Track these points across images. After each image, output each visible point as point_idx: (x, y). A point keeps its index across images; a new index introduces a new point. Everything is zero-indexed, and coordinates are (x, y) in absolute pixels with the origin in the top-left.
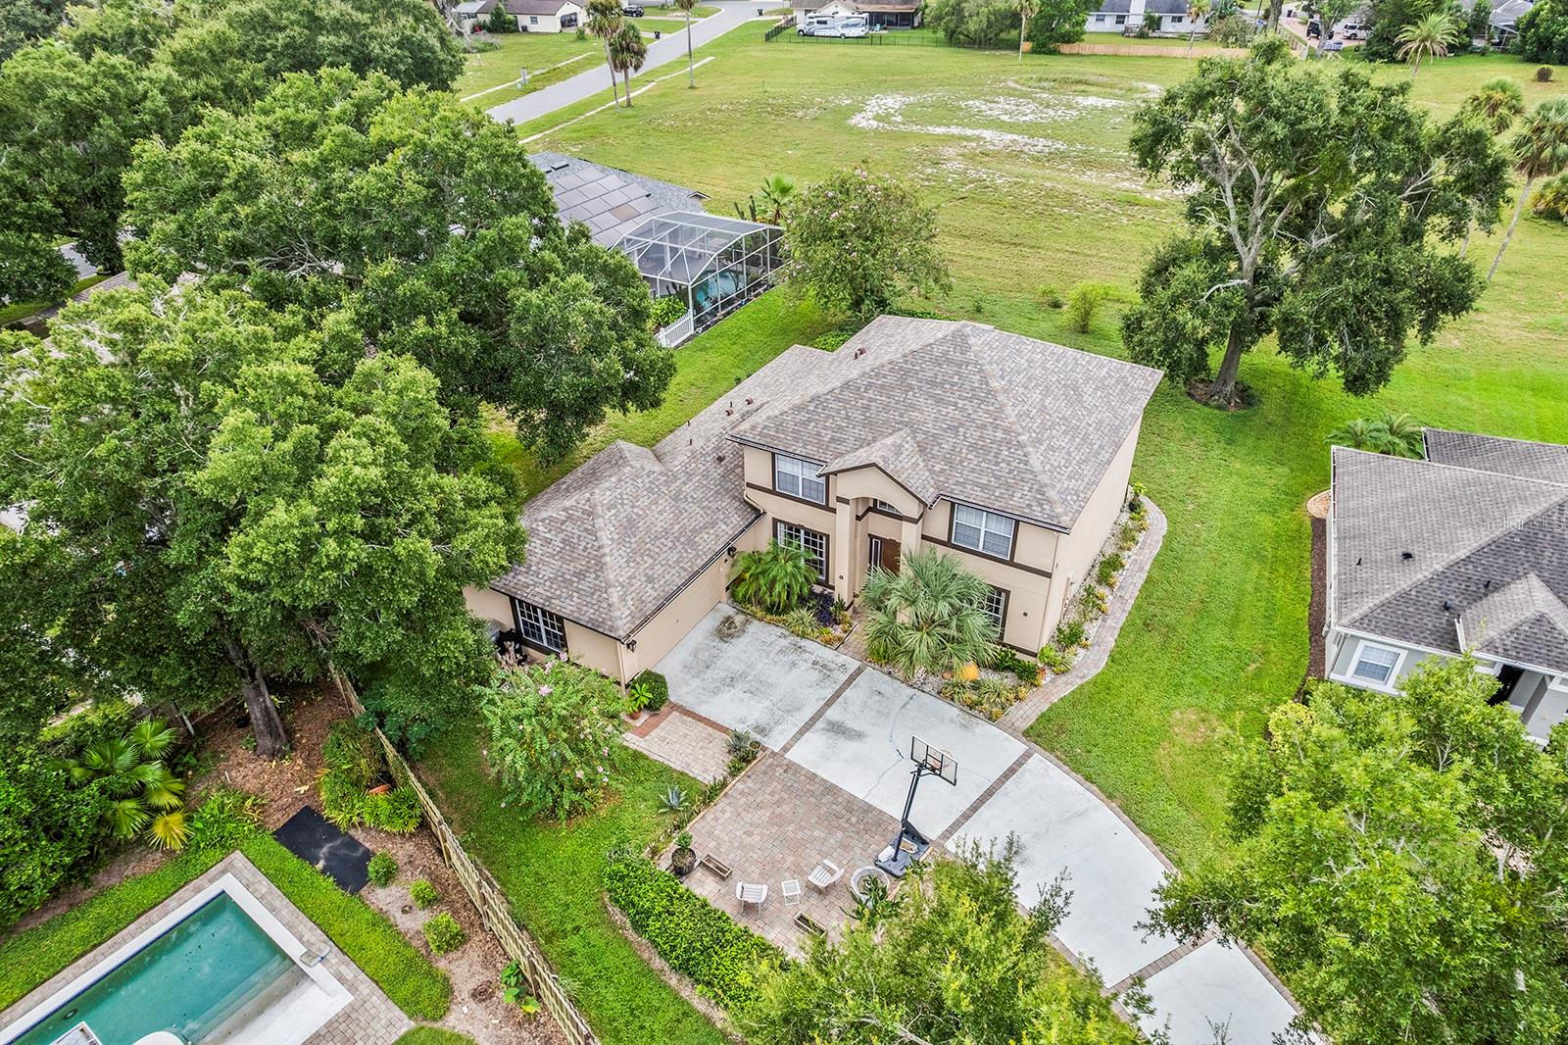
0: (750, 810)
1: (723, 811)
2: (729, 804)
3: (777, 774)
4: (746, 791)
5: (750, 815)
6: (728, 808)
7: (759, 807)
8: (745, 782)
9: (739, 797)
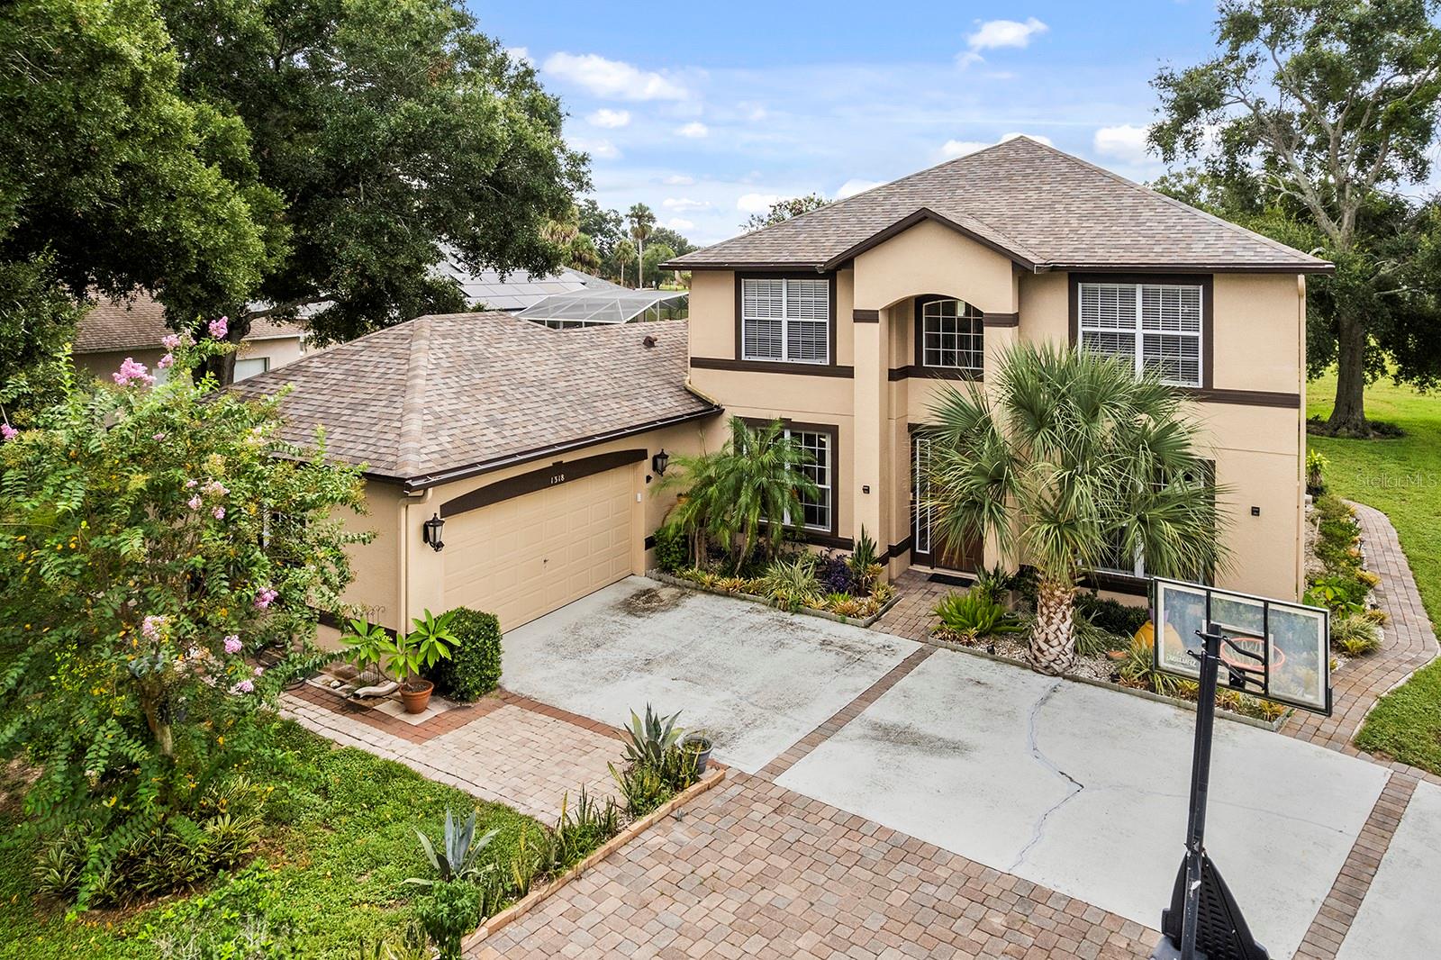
0: (680, 895)
1: (598, 895)
2: (619, 879)
3: (756, 816)
4: (671, 849)
5: (679, 908)
6: (614, 888)
7: (708, 887)
8: (667, 832)
9: (649, 862)
